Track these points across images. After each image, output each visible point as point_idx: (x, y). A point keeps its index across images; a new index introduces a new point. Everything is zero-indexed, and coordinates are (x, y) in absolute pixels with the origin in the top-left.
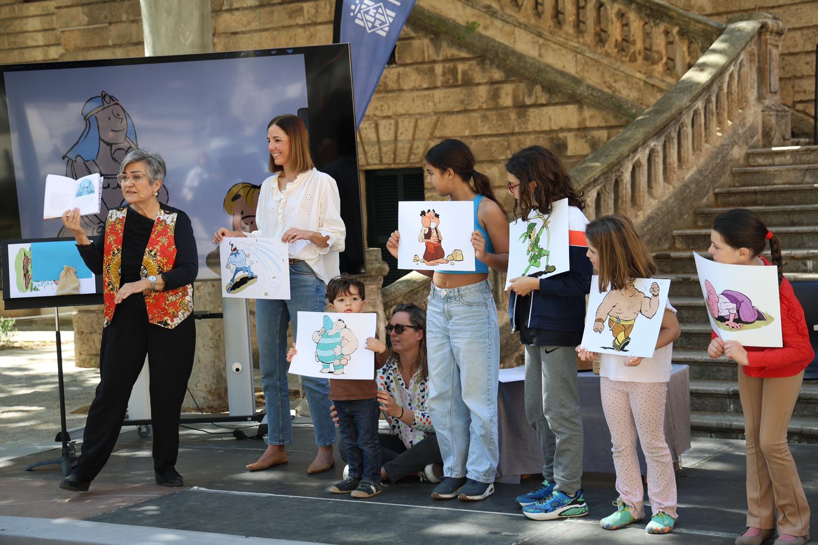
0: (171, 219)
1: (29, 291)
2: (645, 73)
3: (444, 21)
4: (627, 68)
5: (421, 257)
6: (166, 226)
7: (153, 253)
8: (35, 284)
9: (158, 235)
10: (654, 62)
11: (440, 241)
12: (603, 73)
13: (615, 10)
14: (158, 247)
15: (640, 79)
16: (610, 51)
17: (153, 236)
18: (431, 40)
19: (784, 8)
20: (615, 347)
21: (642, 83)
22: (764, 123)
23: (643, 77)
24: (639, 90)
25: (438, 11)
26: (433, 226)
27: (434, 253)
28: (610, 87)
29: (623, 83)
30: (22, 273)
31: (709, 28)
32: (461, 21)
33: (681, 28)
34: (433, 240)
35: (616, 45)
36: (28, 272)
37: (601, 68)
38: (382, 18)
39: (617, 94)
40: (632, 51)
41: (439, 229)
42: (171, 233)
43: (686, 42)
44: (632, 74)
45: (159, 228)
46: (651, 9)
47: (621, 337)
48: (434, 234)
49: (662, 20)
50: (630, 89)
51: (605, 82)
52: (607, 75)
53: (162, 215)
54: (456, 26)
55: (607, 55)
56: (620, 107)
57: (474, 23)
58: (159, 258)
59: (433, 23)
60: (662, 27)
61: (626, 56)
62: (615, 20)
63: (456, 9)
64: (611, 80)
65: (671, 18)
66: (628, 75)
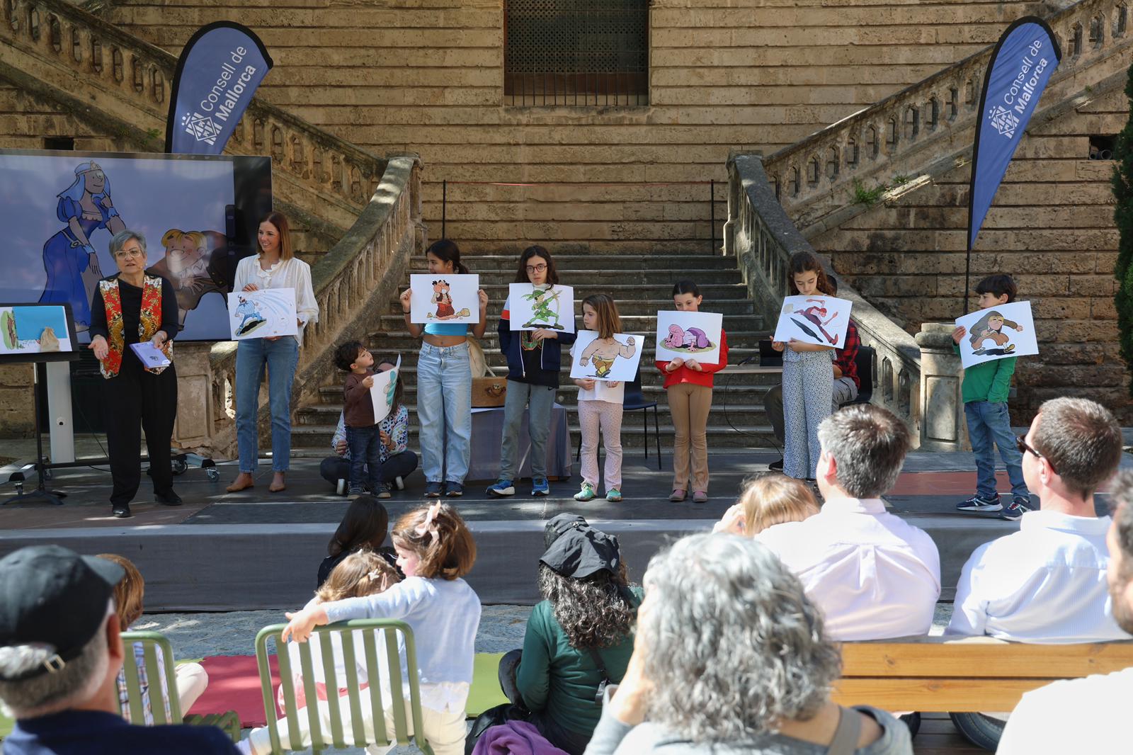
0: (157, 283)
1: (15, 348)
2: (316, 189)
3: (125, 125)
4: (301, 183)
5: (434, 313)
6: (155, 290)
7: (147, 313)
8: (20, 342)
9: (149, 297)
10: (323, 181)
11: (450, 303)
12: (280, 185)
13: (289, 136)
14: (151, 308)
15: (313, 193)
16: (285, 167)
17: (145, 299)
18: (113, 140)
19: (383, 147)
20: (597, 375)
21: (315, 197)
22: (416, 236)
23: (316, 192)
24: (313, 202)
25: (118, 116)
26: (444, 292)
27: (445, 310)
28: (287, 197)
29: (298, 195)
30: (8, 332)
31: (370, 159)
32: (143, 127)
33: (346, 156)
34: (444, 301)
35: (291, 164)
36: (12, 331)
37: (279, 181)
38: (210, 130)
39: (293, 203)
40: (305, 170)
41: (449, 294)
42: (160, 295)
43: (351, 167)
44: (306, 188)
45: (148, 292)
46: (322, 138)
47: (603, 369)
48: (445, 297)
49: (331, 148)
50: (304, 200)
51: (282, 193)
52: (284, 187)
53: (149, 281)
54: (138, 131)
55: (283, 171)
56: (297, 214)
57: (156, 131)
58: (153, 317)
59: (114, 126)
60: (331, 153)
61: (300, 173)
62: (289, 143)
63: (138, 116)
64: (288, 192)
65: (339, 147)
66: (303, 189)
